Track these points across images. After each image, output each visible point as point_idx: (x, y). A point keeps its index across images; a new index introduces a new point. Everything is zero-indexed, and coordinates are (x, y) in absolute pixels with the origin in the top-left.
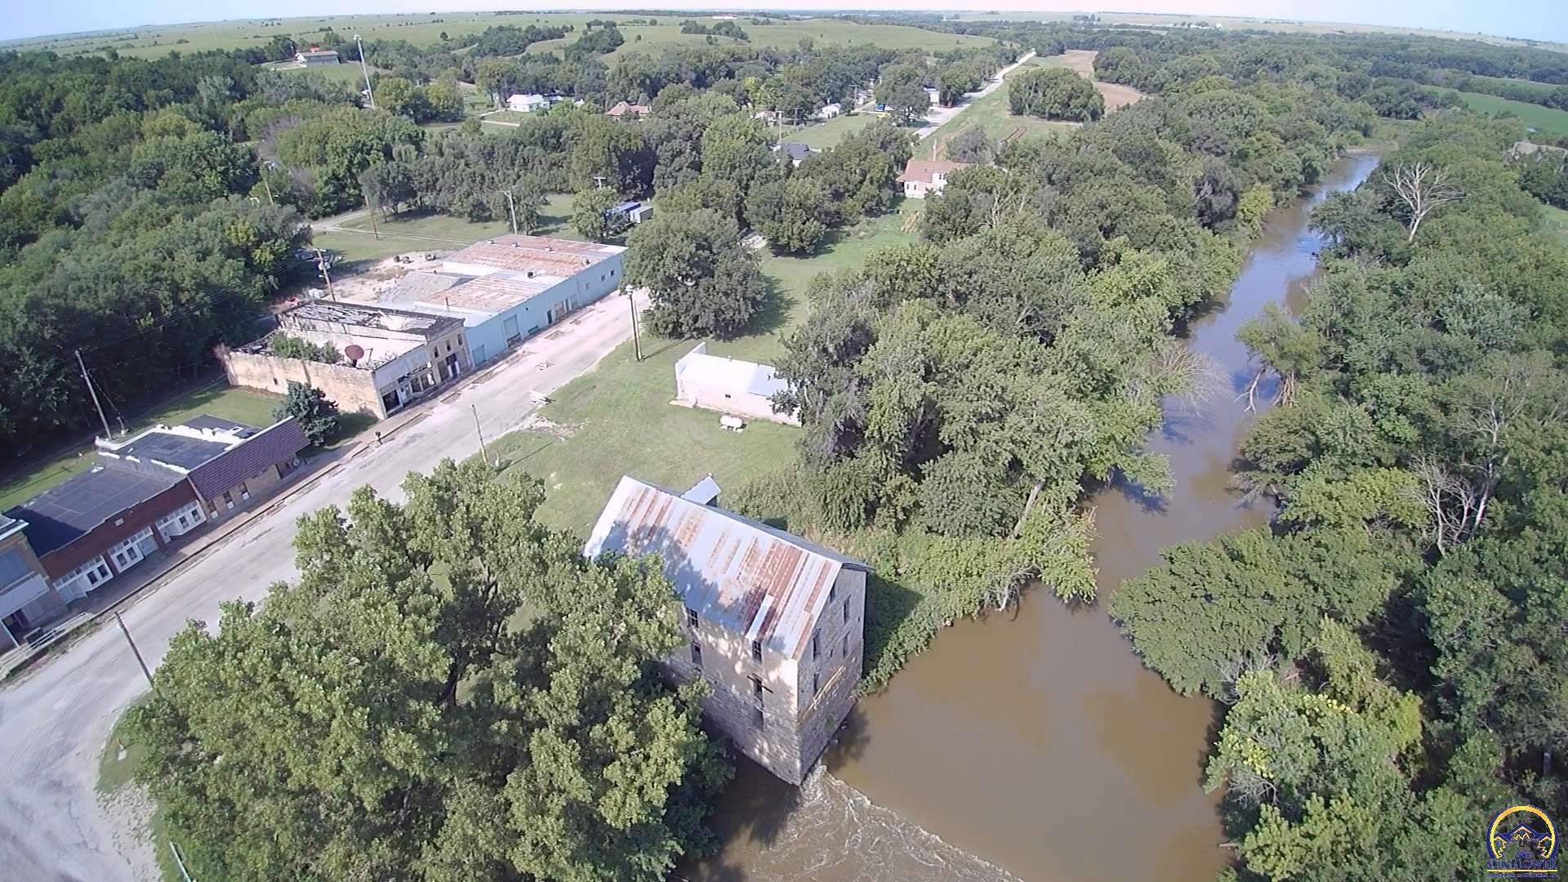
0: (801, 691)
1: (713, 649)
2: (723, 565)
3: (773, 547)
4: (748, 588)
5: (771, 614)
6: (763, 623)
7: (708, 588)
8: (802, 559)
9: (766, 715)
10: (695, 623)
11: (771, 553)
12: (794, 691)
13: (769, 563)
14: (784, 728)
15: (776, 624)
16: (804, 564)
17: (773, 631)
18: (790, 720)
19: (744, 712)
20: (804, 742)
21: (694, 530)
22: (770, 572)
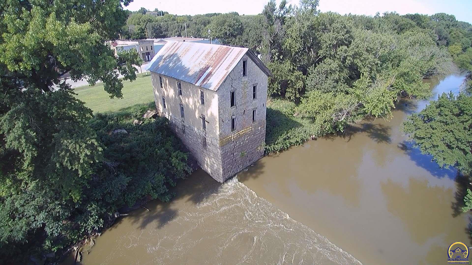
0: (222, 121)
1: (187, 105)
2: (195, 60)
3: (219, 49)
4: (203, 66)
5: (210, 74)
6: (205, 78)
7: (186, 70)
8: (230, 51)
9: (208, 141)
10: (181, 93)
11: (217, 51)
12: (217, 120)
13: (214, 55)
14: (215, 146)
15: (210, 78)
16: (230, 53)
17: (208, 81)
18: (217, 140)
19: (200, 141)
20: (224, 156)
21: (188, 51)
22: (214, 59)
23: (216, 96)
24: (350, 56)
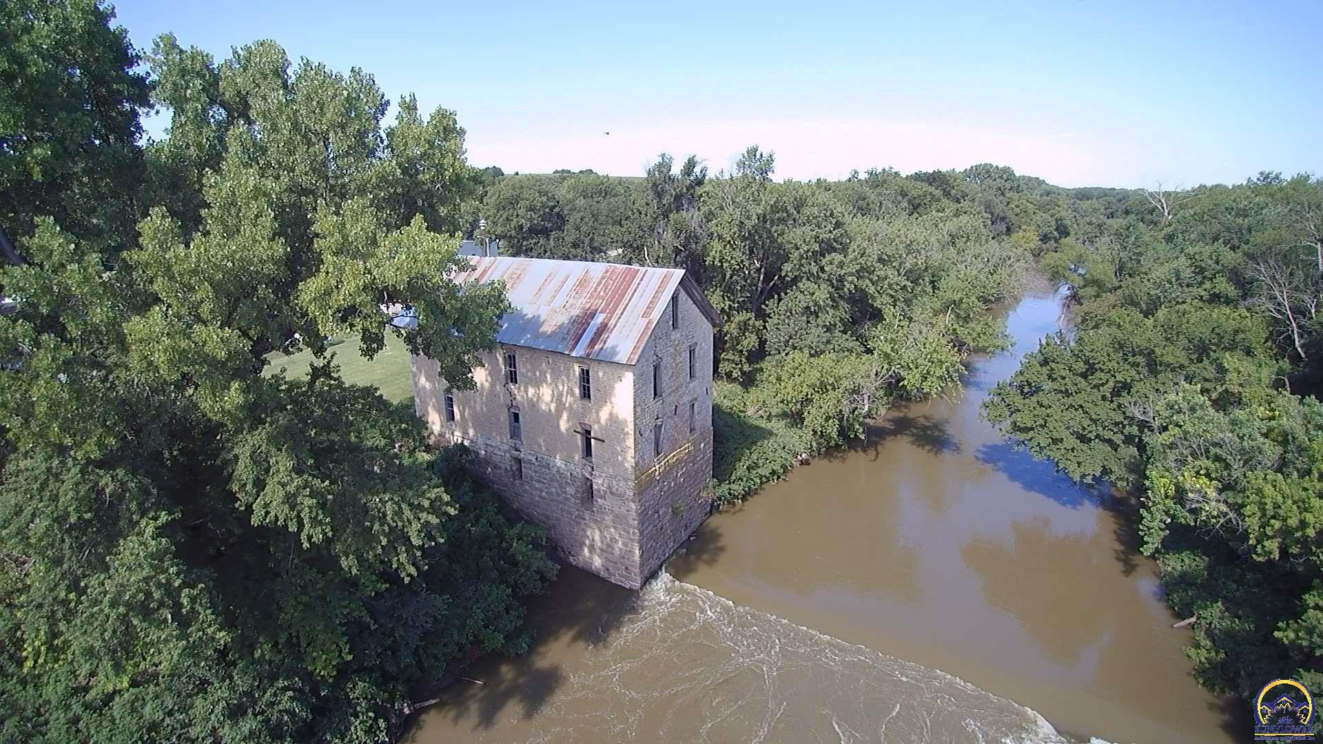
0: (639, 432)
1: (533, 405)
2: (549, 298)
3: (607, 271)
4: (576, 312)
5: (603, 328)
6: (593, 339)
7: (529, 320)
8: (639, 275)
9: (599, 483)
10: (513, 377)
11: (603, 278)
12: (630, 428)
13: (601, 286)
14: (619, 496)
15: (608, 337)
16: (642, 280)
17: (605, 343)
18: (626, 480)
19: (571, 490)
20: (643, 517)
21: (518, 278)
22: (602, 293)
23: (629, 377)
24: (851, 274)
